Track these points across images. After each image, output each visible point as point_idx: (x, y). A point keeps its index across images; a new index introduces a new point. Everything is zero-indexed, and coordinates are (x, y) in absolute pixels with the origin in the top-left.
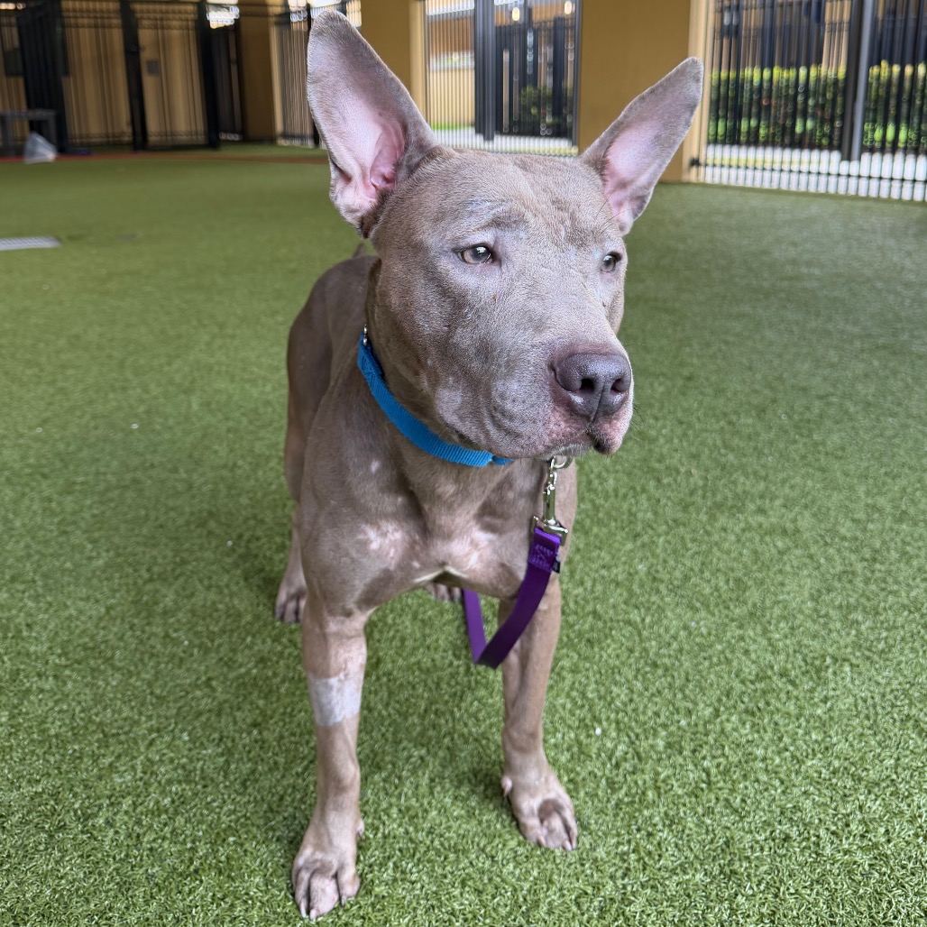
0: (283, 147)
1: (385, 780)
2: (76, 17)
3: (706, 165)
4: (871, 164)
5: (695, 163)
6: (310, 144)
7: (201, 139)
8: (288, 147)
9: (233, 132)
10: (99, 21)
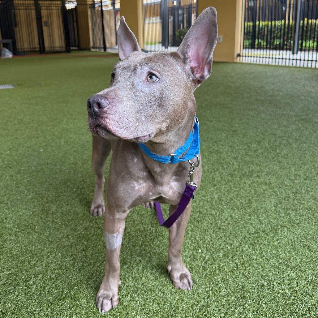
0: (93, 51)
1: (127, 268)
2: (19, 6)
3: (243, 56)
4: (301, 55)
5: (239, 55)
6: (102, 50)
7: (64, 49)
8: (95, 51)
9: (75, 46)
10: (27, 7)
